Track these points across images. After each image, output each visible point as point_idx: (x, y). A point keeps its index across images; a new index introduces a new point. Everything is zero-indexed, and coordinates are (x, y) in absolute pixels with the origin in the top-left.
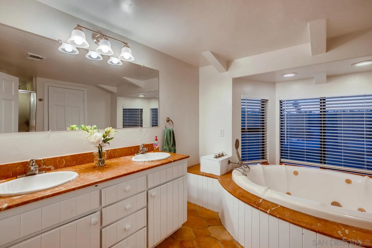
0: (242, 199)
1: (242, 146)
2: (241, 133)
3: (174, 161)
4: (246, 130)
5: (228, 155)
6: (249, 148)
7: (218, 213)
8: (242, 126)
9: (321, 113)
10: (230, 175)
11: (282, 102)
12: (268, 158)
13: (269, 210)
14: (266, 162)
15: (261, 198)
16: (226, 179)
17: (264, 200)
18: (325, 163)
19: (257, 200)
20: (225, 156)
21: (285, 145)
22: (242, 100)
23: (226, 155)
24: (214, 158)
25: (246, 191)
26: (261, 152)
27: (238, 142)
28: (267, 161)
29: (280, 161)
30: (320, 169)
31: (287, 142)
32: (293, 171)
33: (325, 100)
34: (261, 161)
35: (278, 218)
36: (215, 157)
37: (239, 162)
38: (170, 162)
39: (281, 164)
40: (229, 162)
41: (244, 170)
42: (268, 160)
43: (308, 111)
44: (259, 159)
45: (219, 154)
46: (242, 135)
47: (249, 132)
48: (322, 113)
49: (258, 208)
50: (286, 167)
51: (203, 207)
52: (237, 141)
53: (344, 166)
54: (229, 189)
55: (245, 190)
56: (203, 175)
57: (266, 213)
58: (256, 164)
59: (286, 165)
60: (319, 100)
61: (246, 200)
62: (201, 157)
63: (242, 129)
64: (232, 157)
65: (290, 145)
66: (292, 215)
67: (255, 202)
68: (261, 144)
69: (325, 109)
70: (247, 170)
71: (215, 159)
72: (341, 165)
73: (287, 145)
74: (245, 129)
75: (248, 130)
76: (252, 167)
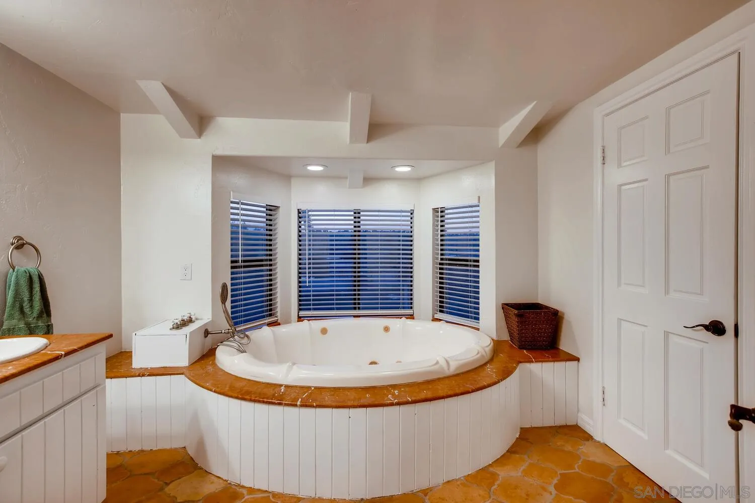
0: (248, 397)
1: (232, 296)
2: (230, 270)
3: (68, 354)
4: (240, 264)
5: (201, 319)
6: (245, 299)
7: (185, 447)
8: (232, 256)
9: (355, 233)
10: (211, 358)
11: (300, 213)
12: (278, 314)
13: (300, 399)
14: (276, 322)
15: (281, 385)
16: (203, 369)
17: (287, 386)
18: (359, 308)
19: (276, 390)
20: (197, 322)
21: (306, 287)
22: (232, 202)
23: (197, 319)
24: (170, 329)
25: (252, 381)
26: (267, 305)
27: (226, 289)
28: (277, 320)
29: (298, 315)
30: (353, 319)
31: (309, 282)
32: (320, 328)
33: (359, 213)
34: (266, 321)
35: (314, 407)
36: (173, 328)
37: (229, 330)
38: (57, 358)
39: (302, 321)
40: (207, 333)
41: (241, 344)
42: (279, 318)
43: (322, 229)
44: (263, 317)
45: (182, 320)
46: (232, 273)
47: (245, 267)
48: (357, 233)
49: (280, 404)
50: (310, 324)
51: (142, 451)
52: (224, 287)
53: (382, 308)
54: (218, 387)
55: (249, 380)
56: (143, 375)
57: (296, 405)
58: (259, 327)
59: (309, 320)
60: (352, 213)
61: (256, 397)
62: (134, 334)
63: (232, 262)
64: (212, 322)
65: (314, 286)
66: (333, 395)
67: (274, 395)
68: (266, 288)
69: (359, 227)
70: (245, 341)
71: (175, 332)
72: (377, 308)
73: (309, 286)
74: (236, 262)
75: (243, 264)
76: (253, 334)
